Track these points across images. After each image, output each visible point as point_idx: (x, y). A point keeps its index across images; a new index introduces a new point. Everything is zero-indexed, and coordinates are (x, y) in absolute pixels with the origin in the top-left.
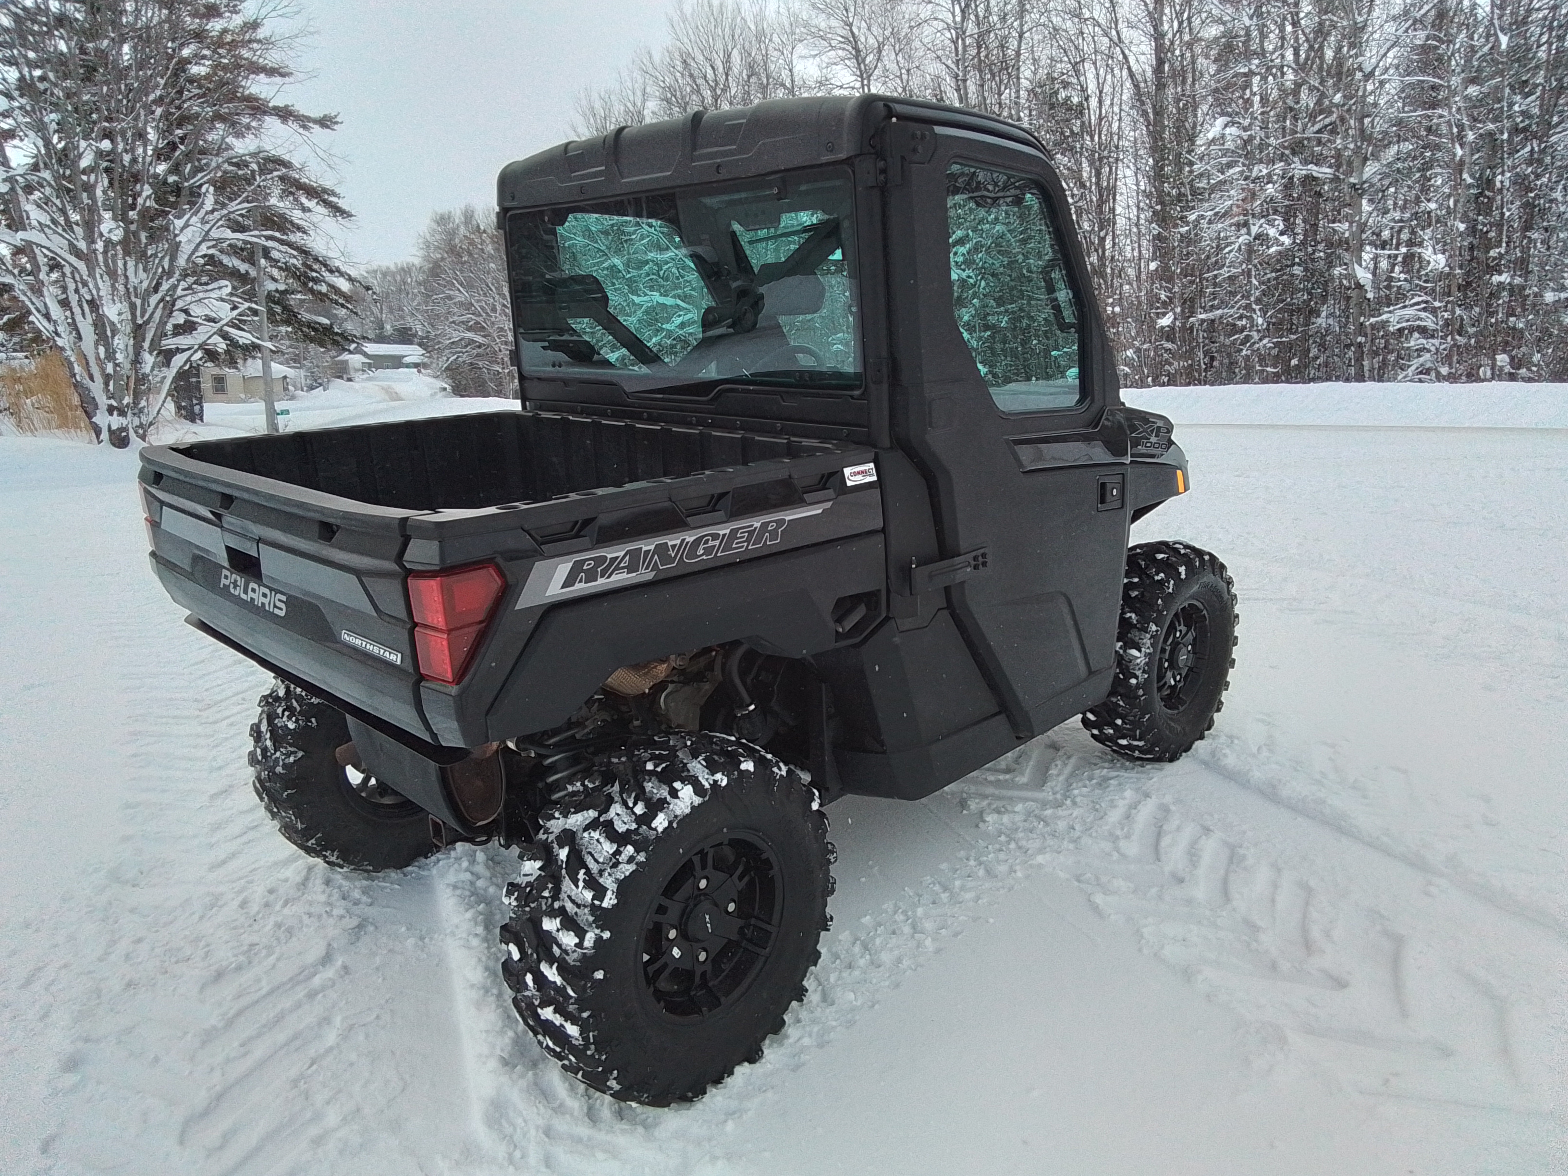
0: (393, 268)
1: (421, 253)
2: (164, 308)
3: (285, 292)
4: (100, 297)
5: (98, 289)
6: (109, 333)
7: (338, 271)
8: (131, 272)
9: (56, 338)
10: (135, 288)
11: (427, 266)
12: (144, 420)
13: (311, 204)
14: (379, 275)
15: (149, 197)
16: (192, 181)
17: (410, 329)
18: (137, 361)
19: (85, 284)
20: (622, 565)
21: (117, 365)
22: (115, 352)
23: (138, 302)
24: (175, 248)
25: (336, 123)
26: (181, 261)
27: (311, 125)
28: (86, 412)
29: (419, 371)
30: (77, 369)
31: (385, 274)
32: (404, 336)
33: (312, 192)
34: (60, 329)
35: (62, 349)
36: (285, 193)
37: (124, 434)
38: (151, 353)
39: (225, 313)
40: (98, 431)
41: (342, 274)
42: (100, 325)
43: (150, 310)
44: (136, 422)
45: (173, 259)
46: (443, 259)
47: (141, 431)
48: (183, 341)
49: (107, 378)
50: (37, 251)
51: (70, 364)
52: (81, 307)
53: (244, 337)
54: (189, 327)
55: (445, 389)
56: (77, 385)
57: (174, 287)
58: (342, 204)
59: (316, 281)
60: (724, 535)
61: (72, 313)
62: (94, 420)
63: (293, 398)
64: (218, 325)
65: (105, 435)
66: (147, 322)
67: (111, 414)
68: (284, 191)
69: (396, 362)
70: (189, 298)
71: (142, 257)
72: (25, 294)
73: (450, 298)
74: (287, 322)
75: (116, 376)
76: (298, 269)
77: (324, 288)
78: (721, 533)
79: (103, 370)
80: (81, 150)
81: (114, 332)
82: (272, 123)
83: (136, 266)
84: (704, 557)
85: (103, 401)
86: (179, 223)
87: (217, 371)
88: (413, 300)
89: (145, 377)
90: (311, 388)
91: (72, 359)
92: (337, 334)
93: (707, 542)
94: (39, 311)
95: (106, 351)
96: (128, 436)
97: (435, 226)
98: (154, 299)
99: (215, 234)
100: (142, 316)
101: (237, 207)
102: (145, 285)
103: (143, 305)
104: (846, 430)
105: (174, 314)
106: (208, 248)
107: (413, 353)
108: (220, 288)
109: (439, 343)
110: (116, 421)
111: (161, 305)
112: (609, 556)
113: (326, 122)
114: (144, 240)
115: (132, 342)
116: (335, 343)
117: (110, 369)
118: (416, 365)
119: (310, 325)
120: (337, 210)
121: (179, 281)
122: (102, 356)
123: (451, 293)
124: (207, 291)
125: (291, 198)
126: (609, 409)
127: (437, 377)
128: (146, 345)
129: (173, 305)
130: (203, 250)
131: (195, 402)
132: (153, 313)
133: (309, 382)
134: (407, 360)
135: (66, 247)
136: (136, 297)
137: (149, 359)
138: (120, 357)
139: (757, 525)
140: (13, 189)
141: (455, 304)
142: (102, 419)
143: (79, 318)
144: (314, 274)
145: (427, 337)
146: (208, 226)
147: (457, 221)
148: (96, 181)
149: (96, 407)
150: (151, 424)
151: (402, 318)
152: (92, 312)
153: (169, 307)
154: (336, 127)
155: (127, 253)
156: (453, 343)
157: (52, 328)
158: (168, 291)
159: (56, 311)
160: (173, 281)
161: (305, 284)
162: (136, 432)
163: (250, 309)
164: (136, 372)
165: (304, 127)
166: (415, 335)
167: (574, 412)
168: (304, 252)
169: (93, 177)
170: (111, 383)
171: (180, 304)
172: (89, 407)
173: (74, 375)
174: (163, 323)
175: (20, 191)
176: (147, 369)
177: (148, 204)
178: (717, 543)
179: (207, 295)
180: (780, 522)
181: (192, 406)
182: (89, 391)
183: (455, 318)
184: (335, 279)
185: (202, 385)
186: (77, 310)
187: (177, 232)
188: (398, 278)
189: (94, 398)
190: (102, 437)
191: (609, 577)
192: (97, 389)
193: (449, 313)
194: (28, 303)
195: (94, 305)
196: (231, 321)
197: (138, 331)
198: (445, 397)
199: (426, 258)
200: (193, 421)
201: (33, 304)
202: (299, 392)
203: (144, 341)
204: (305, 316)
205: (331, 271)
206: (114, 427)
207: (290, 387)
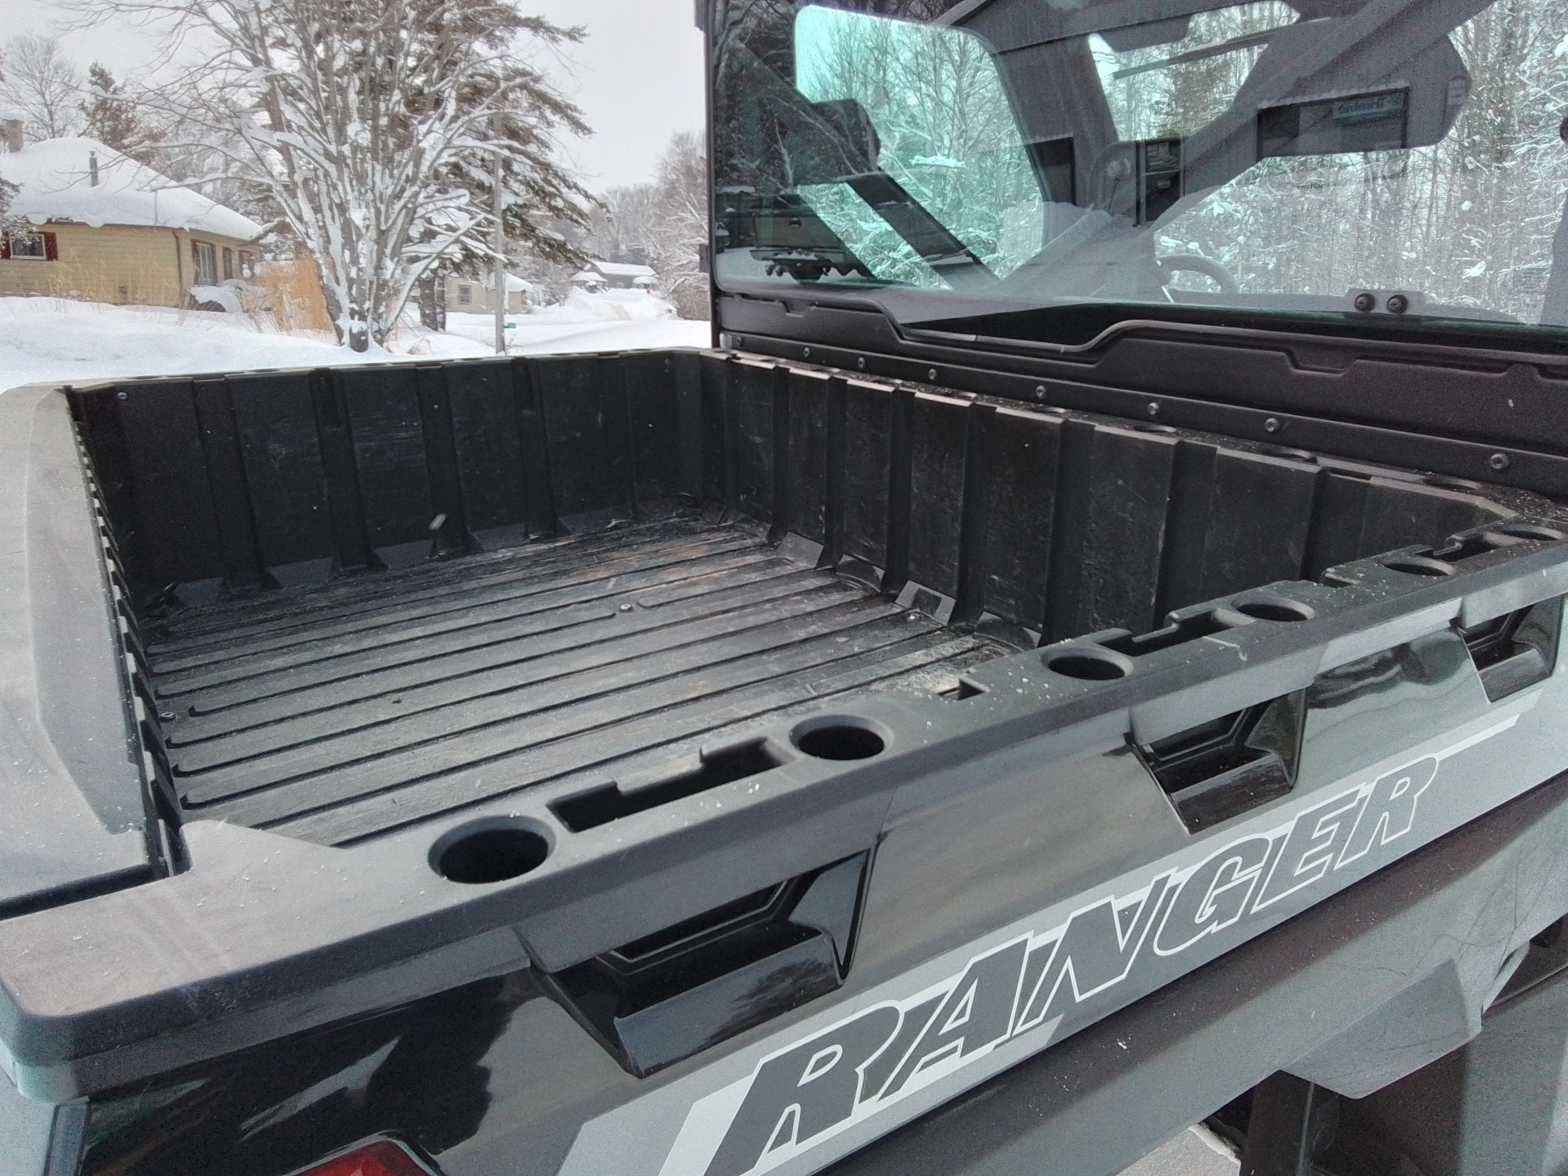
0: (632, 188)
1: (658, 174)
2: (406, 215)
3: (524, 206)
4: (348, 201)
5: (346, 193)
6: (354, 238)
7: (575, 187)
8: (377, 178)
9: (307, 240)
10: (381, 194)
11: (663, 187)
12: (383, 325)
13: (555, 118)
14: (618, 196)
15: (398, 102)
16: (438, 86)
17: (643, 250)
18: (379, 267)
19: (335, 188)
20: (948, 1027)
21: (360, 270)
22: (358, 257)
23: (383, 207)
24: (420, 154)
25: (584, 35)
26: (424, 168)
27: (560, 36)
28: (331, 314)
29: (648, 292)
30: (325, 272)
31: (623, 195)
32: (637, 257)
33: (557, 107)
34: (311, 231)
35: (312, 252)
36: (533, 107)
37: (363, 338)
38: (392, 259)
39: (464, 222)
40: (340, 333)
41: (579, 190)
42: (347, 227)
43: (393, 216)
44: (375, 328)
45: (417, 165)
46: (678, 180)
47: (379, 337)
48: (423, 249)
49: (351, 282)
50: (293, 152)
51: (318, 266)
52: (331, 209)
53: (480, 248)
54: (429, 235)
55: (670, 311)
56: (324, 288)
57: (416, 194)
58: (583, 120)
59: (553, 196)
60: (1279, 842)
61: (323, 216)
62: (337, 322)
63: (529, 312)
64: (456, 235)
65: (346, 338)
66: (389, 229)
67: (353, 318)
68: (531, 104)
69: (628, 282)
70: (431, 207)
71: (388, 162)
72: (282, 196)
73: (681, 220)
74: (526, 237)
75: (360, 281)
76: (536, 183)
77: (559, 203)
78: (1271, 836)
79: (348, 274)
80: (335, 50)
81: (359, 236)
82: (523, 34)
83: (383, 173)
84: (1214, 928)
85: (346, 304)
86: (423, 129)
87: (462, 282)
88: (648, 221)
89: (385, 283)
90: (549, 303)
91: (321, 262)
92: (570, 251)
93: (1227, 876)
94: (292, 211)
95: (351, 256)
96: (366, 341)
97: (673, 146)
98: (398, 205)
99: (457, 142)
100: (386, 222)
101: (480, 113)
102: (390, 191)
103: (387, 211)
104: (1499, 456)
105: (415, 222)
106: (450, 156)
107: (643, 273)
108: (458, 197)
109: (669, 264)
110: (357, 325)
111: (404, 211)
112: (904, 1006)
113: (574, 34)
114: (391, 146)
115: (376, 247)
116: (569, 260)
117: (353, 274)
118: (646, 286)
119: (548, 241)
120: (578, 126)
121: (420, 188)
122: (347, 259)
123: (684, 215)
124: (446, 200)
125: (537, 112)
126: (862, 355)
127: (664, 298)
128: (388, 251)
129: (415, 212)
130: (445, 158)
131: (438, 310)
132: (396, 219)
133: (547, 297)
134: (637, 281)
135: (321, 151)
136: (382, 202)
137: (389, 265)
138: (363, 262)
139: (1366, 790)
140: (273, 90)
141: (686, 226)
142: (346, 323)
143: (329, 221)
144: (551, 189)
145: (657, 259)
146: (450, 133)
147: (695, 142)
148: (349, 83)
149: (340, 309)
150: (389, 330)
151: (637, 238)
152: (340, 215)
153: (411, 215)
154: (583, 39)
155: (375, 158)
156: (681, 265)
157: (303, 230)
158: (410, 197)
159: (308, 214)
160: (416, 188)
161: (543, 199)
162: (375, 337)
163: (486, 219)
164: (378, 278)
165: (554, 39)
166: (647, 256)
167: (797, 357)
168: (546, 167)
169: (346, 79)
170: (354, 287)
171: (420, 212)
172: (334, 309)
173: (321, 278)
174: (404, 230)
175: (278, 90)
176: (387, 275)
177: (396, 109)
178: (1254, 872)
179: (446, 203)
180: (1418, 772)
181: (435, 314)
182: (335, 294)
183: (685, 241)
184: (574, 196)
185: (446, 296)
186: (327, 213)
187: (420, 138)
188: (636, 200)
189: (338, 302)
190: (343, 340)
191: (896, 1086)
192: (341, 292)
193: (680, 235)
194: (284, 204)
195: (343, 208)
196: (468, 231)
197: (382, 236)
198: (670, 318)
199: (664, 179)
200: (436, 329)
201: (289, 206)
202: (536, 307)
203: (386, 247)
204: (544, 231)
205: (569, 187)
206: (355, 331)
207: (529, 302)
